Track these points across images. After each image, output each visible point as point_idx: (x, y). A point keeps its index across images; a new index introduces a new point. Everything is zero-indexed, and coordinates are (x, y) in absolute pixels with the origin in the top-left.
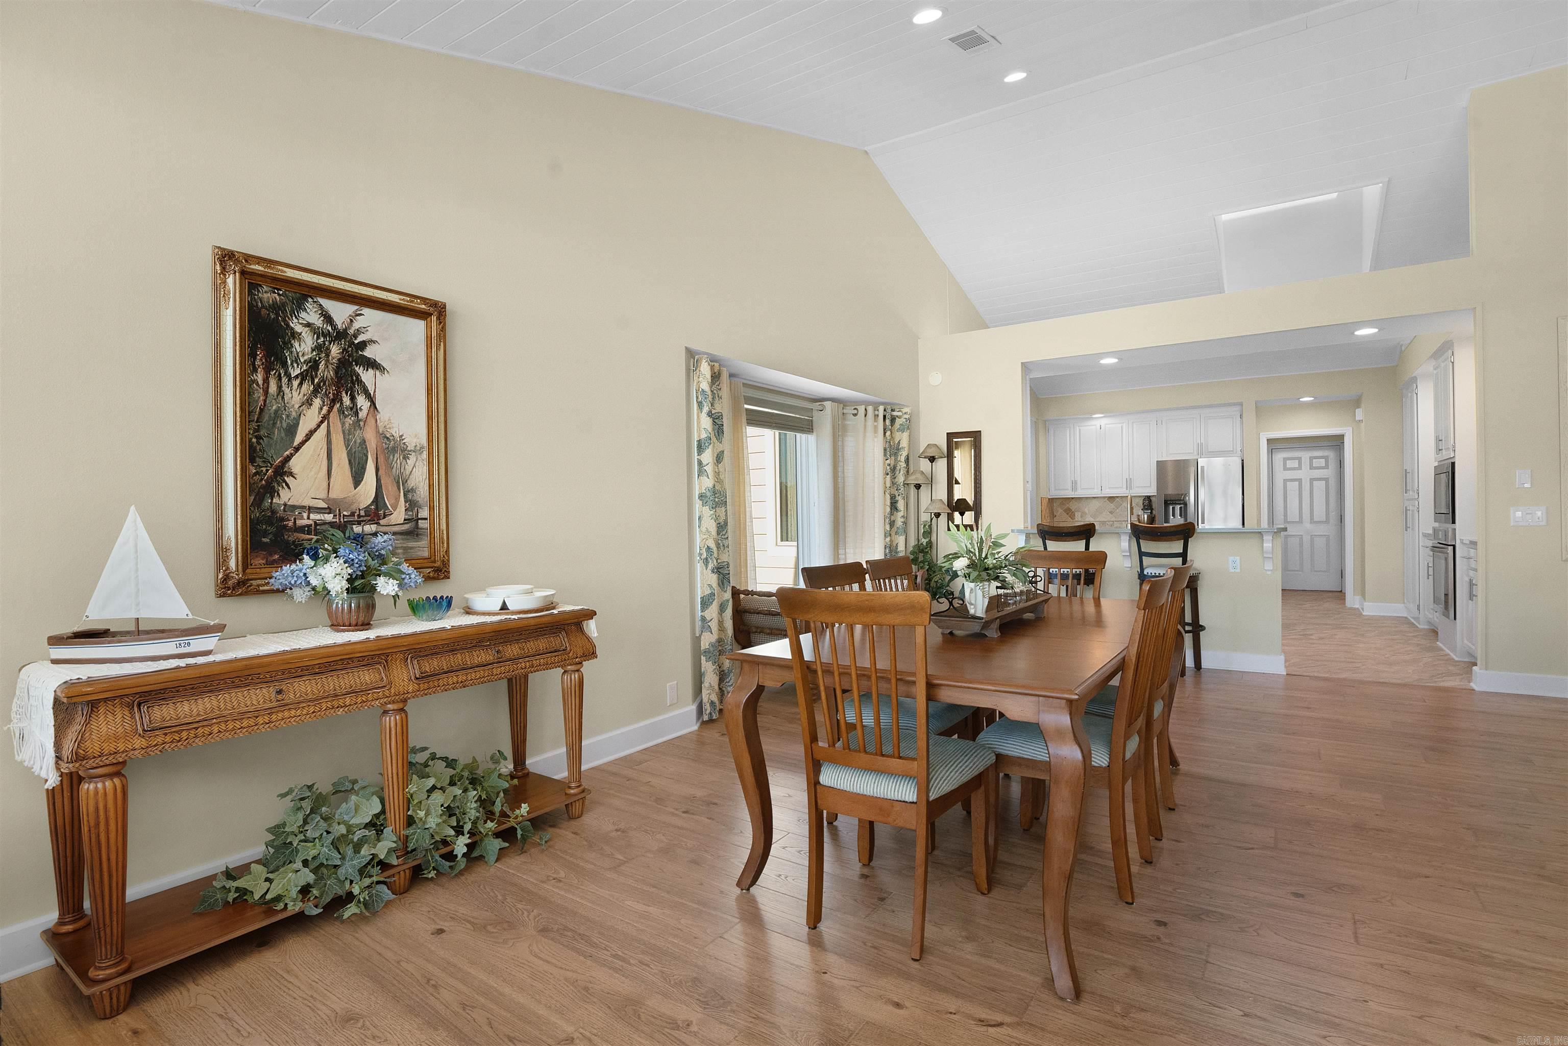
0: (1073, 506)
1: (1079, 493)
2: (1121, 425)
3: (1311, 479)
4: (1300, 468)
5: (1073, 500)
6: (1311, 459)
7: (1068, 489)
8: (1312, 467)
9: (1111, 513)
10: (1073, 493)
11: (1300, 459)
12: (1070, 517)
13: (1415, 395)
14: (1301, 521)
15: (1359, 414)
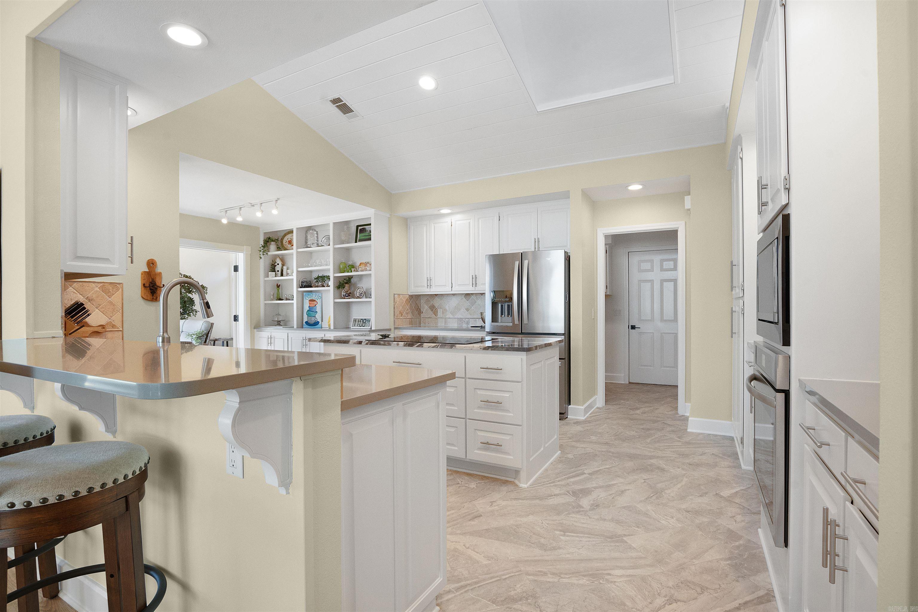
0: (436, 302)
1: (434, 290)
2: (468, 221)
3: (661, 280)
4: (652, 270)
5: (436, 297)
6: (662, 261)
7: (424, 286)
8: (662, 270)
9: (467, 310)
10: (428, 290)
11: (652, 261)
12: (434, 313)
13: (740, 160)
14: (652, 320)
15: (688, 201)
